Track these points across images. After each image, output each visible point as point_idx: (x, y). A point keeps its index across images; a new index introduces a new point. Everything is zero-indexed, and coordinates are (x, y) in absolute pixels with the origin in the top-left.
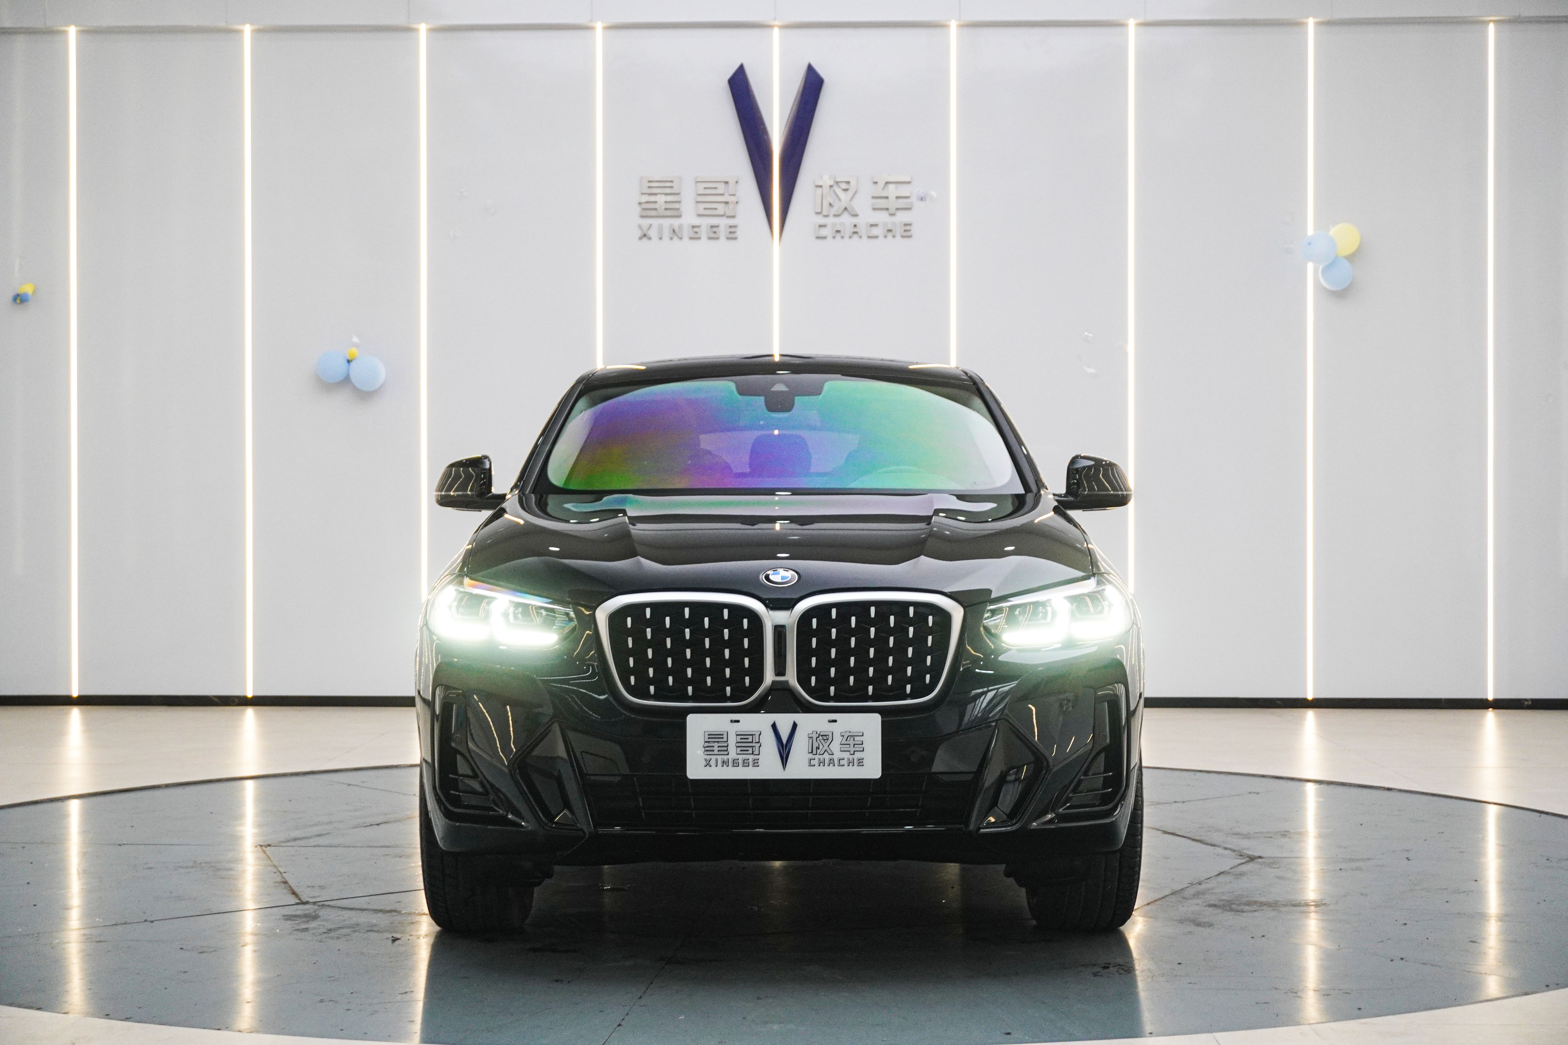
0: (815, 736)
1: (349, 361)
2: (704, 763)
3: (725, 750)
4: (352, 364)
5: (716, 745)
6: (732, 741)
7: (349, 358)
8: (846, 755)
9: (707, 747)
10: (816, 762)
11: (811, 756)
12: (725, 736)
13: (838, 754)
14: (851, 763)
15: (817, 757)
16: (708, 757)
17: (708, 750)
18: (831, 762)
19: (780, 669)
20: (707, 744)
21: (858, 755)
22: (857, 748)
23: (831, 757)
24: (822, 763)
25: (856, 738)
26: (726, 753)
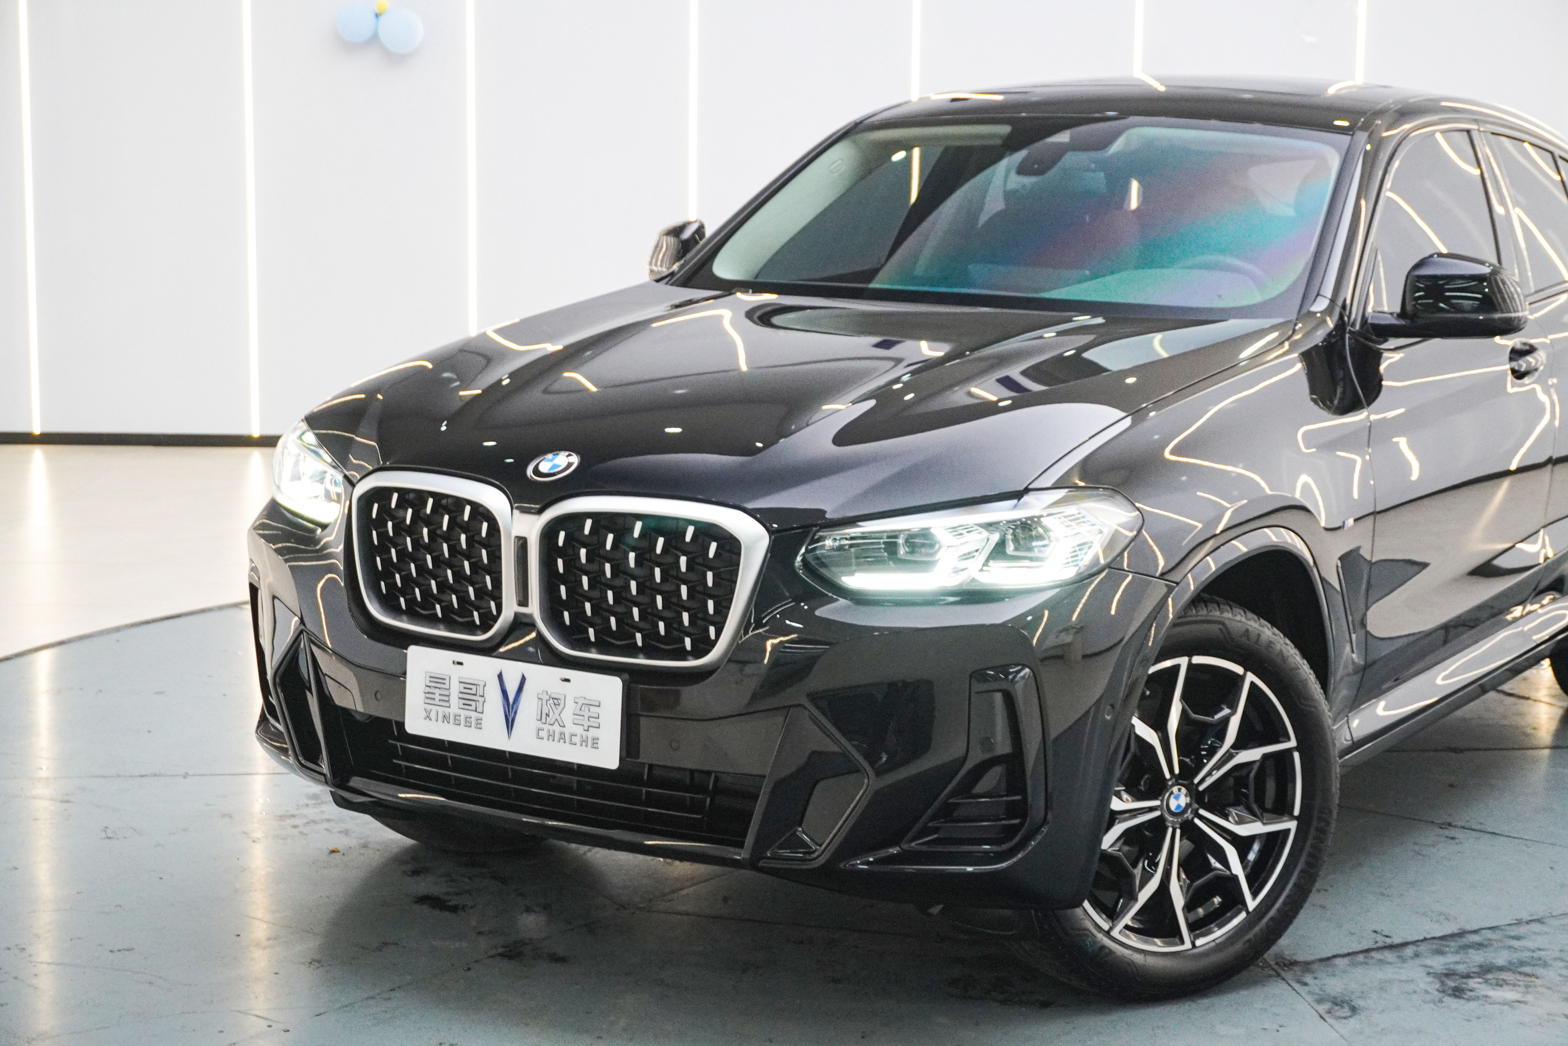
0: (545, 697)
1: (377, 16)
2: (424, 714)
3: (446, 699)
4: (382, 19)
5: (437, 691)
6: (455, 689)
7: (377, 11)
8: (579, 730)
9: (428, 693)
10: (544, 734)
11: (540, 725)
12: (447, 682)
13: (570, 728)
14: (584, 741)
15: (546, 727)
16: (428, 707)
17: (429, 697)
18: (562, 736)
19: (523, 601)
20: (428, 690)
21: (593, 732)
22: (593, 722)
23: (562, 729)
24: (551, 736)
25: (592, 709)
26: (447, 704)
